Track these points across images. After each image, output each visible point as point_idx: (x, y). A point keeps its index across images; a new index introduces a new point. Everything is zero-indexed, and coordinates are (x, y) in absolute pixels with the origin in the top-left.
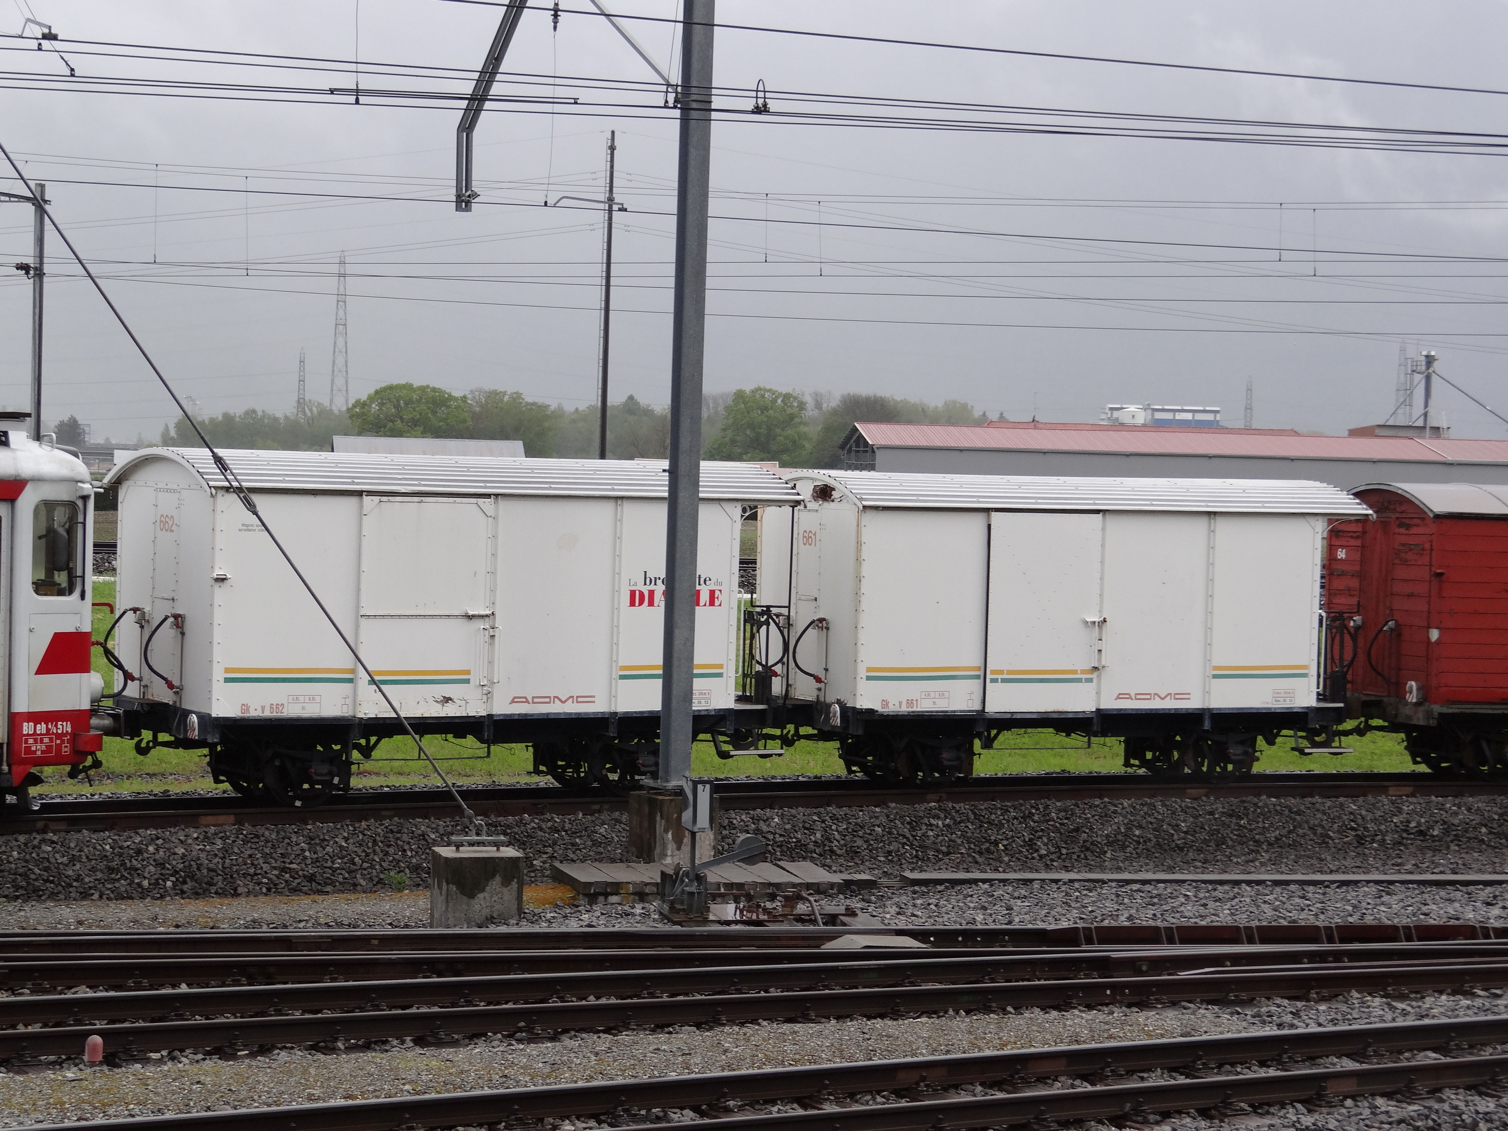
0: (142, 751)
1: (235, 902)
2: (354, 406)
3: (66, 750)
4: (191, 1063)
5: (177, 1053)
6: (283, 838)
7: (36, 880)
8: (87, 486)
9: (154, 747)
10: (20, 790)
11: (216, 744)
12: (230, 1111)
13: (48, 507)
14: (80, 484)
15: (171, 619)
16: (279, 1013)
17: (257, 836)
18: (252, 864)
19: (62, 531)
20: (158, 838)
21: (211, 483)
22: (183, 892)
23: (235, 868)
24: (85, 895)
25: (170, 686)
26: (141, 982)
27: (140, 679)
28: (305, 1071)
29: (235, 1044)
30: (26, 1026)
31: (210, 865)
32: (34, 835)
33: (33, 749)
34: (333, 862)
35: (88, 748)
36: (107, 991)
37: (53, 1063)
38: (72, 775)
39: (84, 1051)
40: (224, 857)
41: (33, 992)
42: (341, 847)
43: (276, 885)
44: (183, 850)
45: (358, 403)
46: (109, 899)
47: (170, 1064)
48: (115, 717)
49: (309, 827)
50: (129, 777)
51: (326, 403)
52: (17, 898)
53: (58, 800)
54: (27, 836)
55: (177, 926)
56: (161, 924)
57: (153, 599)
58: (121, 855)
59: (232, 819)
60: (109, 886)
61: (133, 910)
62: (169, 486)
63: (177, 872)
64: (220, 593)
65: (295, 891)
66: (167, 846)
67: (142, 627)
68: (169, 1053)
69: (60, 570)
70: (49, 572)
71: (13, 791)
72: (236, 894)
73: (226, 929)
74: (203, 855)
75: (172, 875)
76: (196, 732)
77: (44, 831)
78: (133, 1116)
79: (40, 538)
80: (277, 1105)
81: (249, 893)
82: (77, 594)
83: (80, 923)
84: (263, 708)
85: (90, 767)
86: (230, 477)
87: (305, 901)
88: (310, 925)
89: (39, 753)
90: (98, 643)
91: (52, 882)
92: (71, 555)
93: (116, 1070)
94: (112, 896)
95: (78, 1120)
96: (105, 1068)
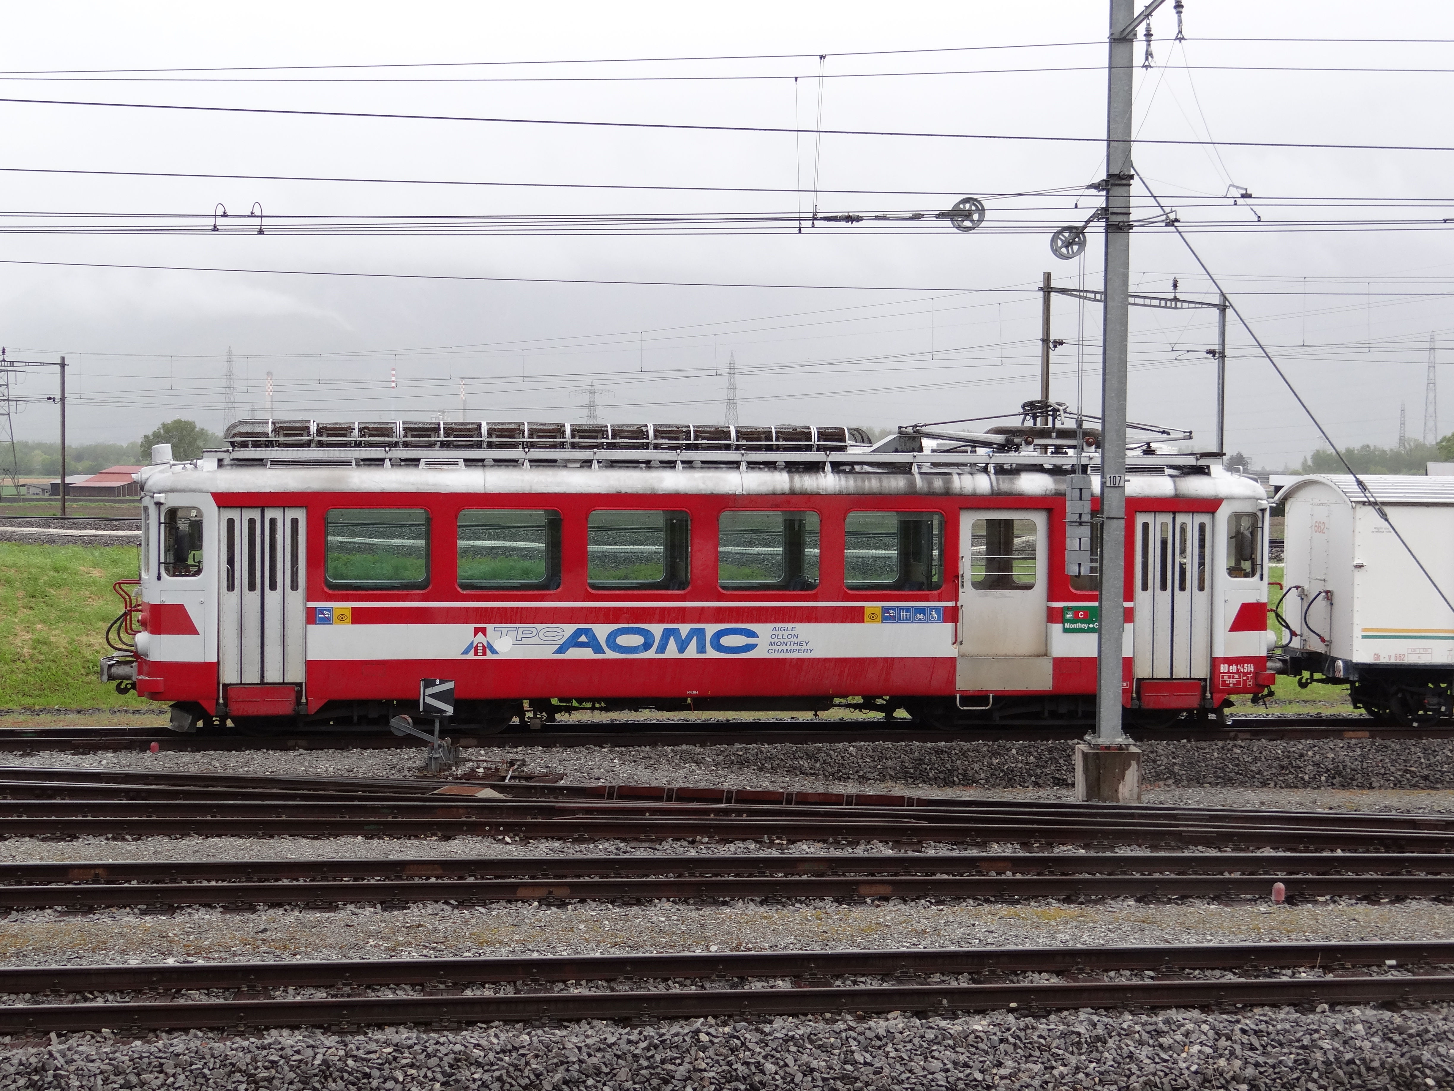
0: (1303, 685)
1: (1371, 793)
2: (1442, 441)
3: (1250, 683)
4: (1347, 906)
5: (1337, 898)
6: (1405, 749)
7: (1230, 772)
8: (1264, 502)
9: (1311, 683)
10: (1218, 711)
11: (1356, 681)
12: (1378, 942)
13: (1237, 517)
14: (1259, 501)
15: (1323, 594)
16: (1409, 873)
17: (1386, 747)
18: (1383, 766)
19: (1247, 533)
20: (1315, 746)
21: (1352, 499)
22: (1333, 784)
23: (1370, 769)
24: (1264, 784)
25: (1323, 640)
26: (1308, 847)
27: (1301, 635)
28: (1431, 916)
29: (1379, 894)
30: (1230, 873)
31: (1353, 767)
32: (1228, 741)
33: (1228, 682)
34: (1442, 767)
35: (1266, 683)
36: (1284, 851)
37: (1250, 900)
38: (1255, 701)
39: (1271, 893)
40: (1362, 761)
41: (1233, 850)
42: (1447, 756)
43: (1400, 782)
44: (1333, 755)
45: (1444, 439)
46: (1281, 787)
47: (1332, 905)
48: (1284, 661)
49: (1424, 741)
50: (1290, 703)
51: (1421, 440)
52: (1218, 784)
53: (1243, 718)
54: (1223, 742)
55: (1331, 808)
56: (1319, 807)
57: (1311, 580)
58: (1289, 757)
59: (1367, 734)
60: (1281, 778)
61: (1299, 796)
62: (1321, 502)
63: (1329, 770)
64: (1358, 575)
65: (1414, 786)
66: (1321, 752)
67: (1302, 599)
68: (1332, 898)
69: (1245, 560)
70: (1238, 561)
71: (1213, 711)
72: (1371, 787)
73: (1366, 812)
74: (1347, 759)
75: (1325, 773)
76: (1342, 673)
77: (1235, 739)
78: (1308, 941)
79: (1231, 538)
80: (1413, 940)
81: (1380, 787)
82: (1258, 576)
83: (1262, 803)
84: (1390, 657)
85: (1266, 696)
86: (1368, 495)
87: (1423, 794)
88: (1427, 811)
89: (1231, 686)
90: (1272, 610)
91: (1241, 774)
92: (1253, 550)
93: (1296, 908)
94: (1283, 785)
95: (1271, 941)
96: (1286, 905)
